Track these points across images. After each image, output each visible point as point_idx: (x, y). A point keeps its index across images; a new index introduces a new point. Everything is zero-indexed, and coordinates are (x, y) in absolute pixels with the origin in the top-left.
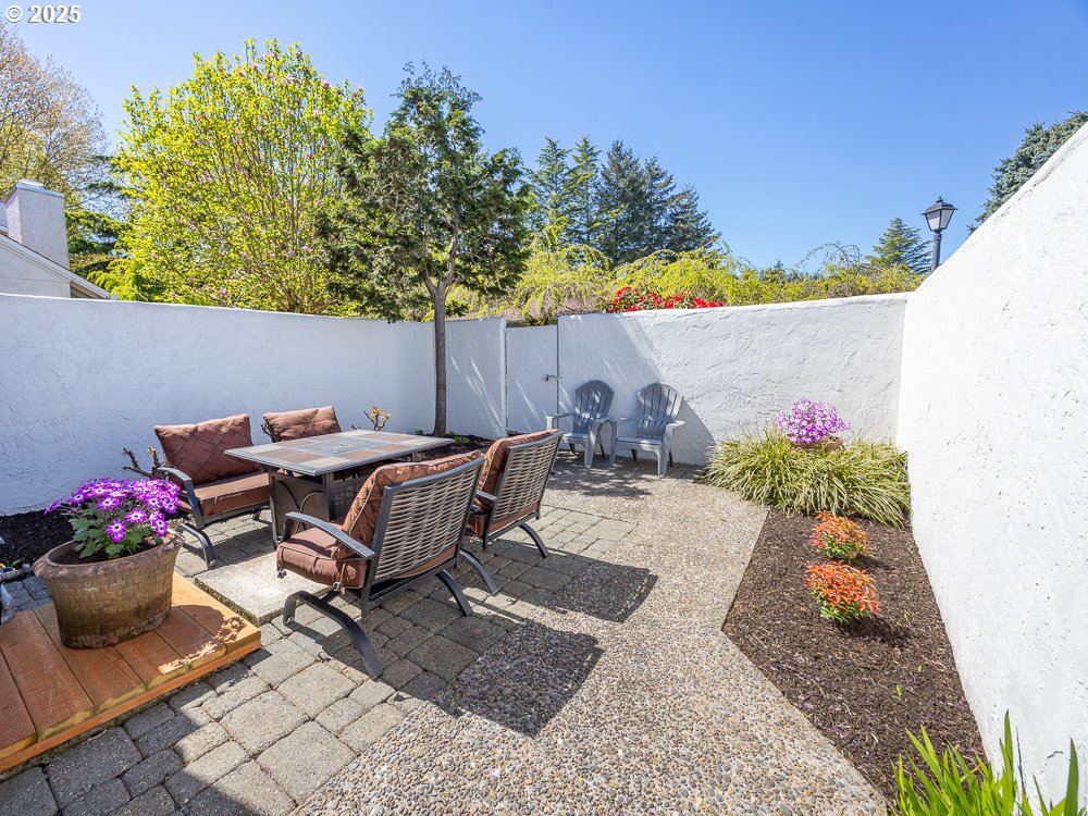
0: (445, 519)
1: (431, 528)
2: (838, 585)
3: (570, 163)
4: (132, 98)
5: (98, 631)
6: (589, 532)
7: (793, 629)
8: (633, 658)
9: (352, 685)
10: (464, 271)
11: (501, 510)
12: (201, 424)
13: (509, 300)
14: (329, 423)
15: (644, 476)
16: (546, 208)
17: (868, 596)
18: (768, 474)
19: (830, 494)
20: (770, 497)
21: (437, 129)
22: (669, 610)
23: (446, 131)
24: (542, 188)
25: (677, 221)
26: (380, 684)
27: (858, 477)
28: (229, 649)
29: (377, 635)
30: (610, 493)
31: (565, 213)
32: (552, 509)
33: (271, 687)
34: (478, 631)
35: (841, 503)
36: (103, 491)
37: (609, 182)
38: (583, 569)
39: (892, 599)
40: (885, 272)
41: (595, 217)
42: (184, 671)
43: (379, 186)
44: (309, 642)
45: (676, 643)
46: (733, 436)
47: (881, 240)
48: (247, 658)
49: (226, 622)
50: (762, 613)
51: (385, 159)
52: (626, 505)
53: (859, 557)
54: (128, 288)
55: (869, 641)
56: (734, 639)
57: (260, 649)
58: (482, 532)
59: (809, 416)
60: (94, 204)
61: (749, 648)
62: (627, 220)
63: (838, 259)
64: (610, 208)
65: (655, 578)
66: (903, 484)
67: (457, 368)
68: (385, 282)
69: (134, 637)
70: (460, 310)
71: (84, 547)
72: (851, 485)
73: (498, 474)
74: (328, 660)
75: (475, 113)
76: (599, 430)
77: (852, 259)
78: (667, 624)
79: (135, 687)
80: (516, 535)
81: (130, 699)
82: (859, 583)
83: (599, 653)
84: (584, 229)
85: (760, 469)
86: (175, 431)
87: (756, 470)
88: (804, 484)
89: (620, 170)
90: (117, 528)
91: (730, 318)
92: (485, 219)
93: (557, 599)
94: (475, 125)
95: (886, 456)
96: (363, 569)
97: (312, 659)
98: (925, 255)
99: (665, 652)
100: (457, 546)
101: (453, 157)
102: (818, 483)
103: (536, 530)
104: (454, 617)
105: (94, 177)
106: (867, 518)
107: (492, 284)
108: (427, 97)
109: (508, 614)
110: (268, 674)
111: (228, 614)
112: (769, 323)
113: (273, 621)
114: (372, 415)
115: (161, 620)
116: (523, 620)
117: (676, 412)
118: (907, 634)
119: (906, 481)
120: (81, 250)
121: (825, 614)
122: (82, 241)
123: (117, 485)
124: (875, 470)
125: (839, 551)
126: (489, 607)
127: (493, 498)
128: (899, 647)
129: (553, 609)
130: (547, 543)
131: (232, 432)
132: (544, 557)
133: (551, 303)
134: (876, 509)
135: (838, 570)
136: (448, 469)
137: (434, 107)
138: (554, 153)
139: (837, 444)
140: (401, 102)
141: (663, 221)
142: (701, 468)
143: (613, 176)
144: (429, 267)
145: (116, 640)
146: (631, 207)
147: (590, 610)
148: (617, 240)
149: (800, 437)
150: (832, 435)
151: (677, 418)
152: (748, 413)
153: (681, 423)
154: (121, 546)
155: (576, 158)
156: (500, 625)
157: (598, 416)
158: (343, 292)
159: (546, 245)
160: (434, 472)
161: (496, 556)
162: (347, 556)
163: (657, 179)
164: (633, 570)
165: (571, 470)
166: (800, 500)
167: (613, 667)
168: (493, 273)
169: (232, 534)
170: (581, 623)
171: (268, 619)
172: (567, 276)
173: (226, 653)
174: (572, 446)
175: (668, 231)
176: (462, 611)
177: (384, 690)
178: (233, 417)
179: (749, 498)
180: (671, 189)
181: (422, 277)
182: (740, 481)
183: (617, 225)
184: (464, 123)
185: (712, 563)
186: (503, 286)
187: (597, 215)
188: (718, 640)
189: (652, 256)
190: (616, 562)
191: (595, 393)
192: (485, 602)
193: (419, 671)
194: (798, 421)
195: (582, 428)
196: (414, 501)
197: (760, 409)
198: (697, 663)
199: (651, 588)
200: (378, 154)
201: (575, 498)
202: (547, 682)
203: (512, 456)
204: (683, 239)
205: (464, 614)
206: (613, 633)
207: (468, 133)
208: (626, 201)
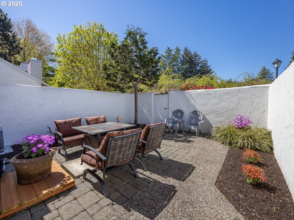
0: (129, 149)
1: (125, 151)
2: (252, 172)
3: (173, 53)
4: (59, 37)
5: (27, 179)
6: (176, 153)
7: (238, 185)
8: (186, 193)
9: (99, 199)
10: (143, 80)
11: (148, 146)
12: (67, 120)
13: (156, 88)
14: (103, 120)
15: (192, 136)
16: (167, 65)
17: (262, 175)
18: (229, 136)
19: (248, 143)
20: (230, 143)
21: (136, 42)
22: (198, 178)
23: (138, 43)
24: (166, 60)
25: (202, 68)
26: (108, 199)
27: (256, 138)
28: (65, 186)
29: (110, 183)
30: (182, 141)
31: (172, 66)
32: (165, 145)
33: (75, 199)
34: (139, 183)
35: (251, 145)
36: (31, 138)
37: (184, 58)
38: (173, 164)
39: (270, 176)
40: (261, 80)
41: (180, 67)
42: (50, 193)
43: (119, 57)
44: (89, 184)
45: (200, 189)
46: (218, 125)
47: (259, 72)
48: (70, 189)
49: (66, 178)
50: (228, 180)
51: (121, 49)
52: (187, 145)
53: (258, 162)
54: (56, 85)
55: (263, 190)
56: (219, 188)
57: (75, 186)
58: (142, 152)
59: (241, 120)
60: (51, 64)
61: (224, 191)
62: (189, 68)
63: (247, 77)
64: (184, 64)
65: (194, 167)
66: (271, 140)
67: (141, 106)
68: (121, 82)
69: (38, 181)
70: (141, 90)
71: (26, 154)
72: (254, 140)
73: (147, 135)
74: (94, 190)
75: (146, 38)
76: (179, 123)
77: (251, 77)
78: (198, 182)
79: (34, 198)
80: (153, 153)
81: (32, 201)
82: (259, 171)
83: (176, 191)
84: (177, 70)
85: (226, 135)
86: (60, 122)
87: (225, 135)
88: (240, 140)
89: (187, 55)
90: (34, 149)
91: (217, 92)
92: (148, 65)
93: (164, 173)
94: (146, 41)
95: (265, 132)
96: (103, 163)
97: (89, 190)
98: (272, 76)
99: (197, 192)
100: (134, 156)
101: (140, 49)
102: (244, 139)
103: (159, 152)
104: (133, 178)
105: (51, 58)
106: (260, 150)
107: (150, 83)
108: (133, 34)
109: (149, 177)
110: (75, 194)
111: (67, 175)
112: (228, 93)
113: (80, 177)
114: (116, 118)
115: (47, 176)
116: (153, 179)
117: (201, 118)
118: (275, 189)
119: (271, 139)
120: (47, 76)
121: (248, 181)
122: (47, 74)
123: (36, 136)
124: (261, 136)
125: (251, 161)
126: (144, 175)
127: (145, 142)
128: (273, 193)
129: (163, 176)
130: (162, 156)
131: (76, 122)
132: (161, 160)
133: (168, 89)
134: (262, 148)
135: (252, 167)
136: (130, 133)
137: (135, 36)
138: (169, 50)
139: (250, 128)
140: (126, 35)
141: (198, 68)
142: (209, 134)
143: (185, 56)
144: (132, 78)
145: (32, 182)
146: (190, 64)
147: (174, 177)
148: (186, 73)
149: (238, 126)
150: (248, 125)
151: (202, 120)
152: (223, 119)
153: (203, 121)
154: (36, 154)
155: (175, 52)
156: (146, 181)
157: (179, 119)
158: (110, 85)
159: (166, 74)
160: (126, 134)
161: (147, 159)
162: (99, 159)
163: (197, 57)
164: (188, 165)
165: (171, 134)
166: (239, 144)
167: (180, 196)
168: (151, 81)
169: (74, 151)
170: (171, 181)
171: (78, 177)
172: (172, 82)
173: (64, 187)
174: (172, 128)
175: (200, 70)
176: (135, 176)
177: (109, 201)
178: (76, 118)
179: (223, 143)
180: (201, 59)
181: (131, 81)
182: (221, 138)
183: (186, 69)
184: (143, 40)
185: (212, 163)
186: (153, 84)
187: (180, 66)
188: (213, 188)
189: (195, 77)
190: (183, 162)
191: (179, 113)
192: (143, 173)
193: (120, 195)
194: (237, 121)
195: (174, 123)
196: (119, 143)
197: (226, 118)
198: (207, 196)
199: (193, 170)
200: (119, 48)
201: (172, 143)
202: (159, 201)
203: (151, 130)
204: (204, 73)
205: (136, 177)
206: (180, 185)
207: (144, 43)
208: (188, 63)
